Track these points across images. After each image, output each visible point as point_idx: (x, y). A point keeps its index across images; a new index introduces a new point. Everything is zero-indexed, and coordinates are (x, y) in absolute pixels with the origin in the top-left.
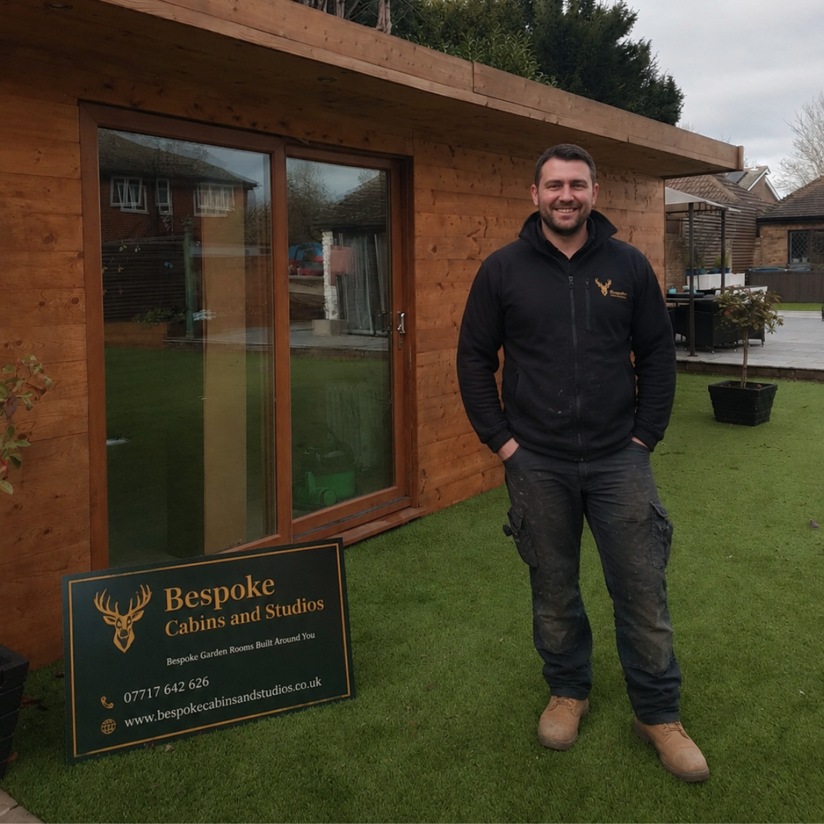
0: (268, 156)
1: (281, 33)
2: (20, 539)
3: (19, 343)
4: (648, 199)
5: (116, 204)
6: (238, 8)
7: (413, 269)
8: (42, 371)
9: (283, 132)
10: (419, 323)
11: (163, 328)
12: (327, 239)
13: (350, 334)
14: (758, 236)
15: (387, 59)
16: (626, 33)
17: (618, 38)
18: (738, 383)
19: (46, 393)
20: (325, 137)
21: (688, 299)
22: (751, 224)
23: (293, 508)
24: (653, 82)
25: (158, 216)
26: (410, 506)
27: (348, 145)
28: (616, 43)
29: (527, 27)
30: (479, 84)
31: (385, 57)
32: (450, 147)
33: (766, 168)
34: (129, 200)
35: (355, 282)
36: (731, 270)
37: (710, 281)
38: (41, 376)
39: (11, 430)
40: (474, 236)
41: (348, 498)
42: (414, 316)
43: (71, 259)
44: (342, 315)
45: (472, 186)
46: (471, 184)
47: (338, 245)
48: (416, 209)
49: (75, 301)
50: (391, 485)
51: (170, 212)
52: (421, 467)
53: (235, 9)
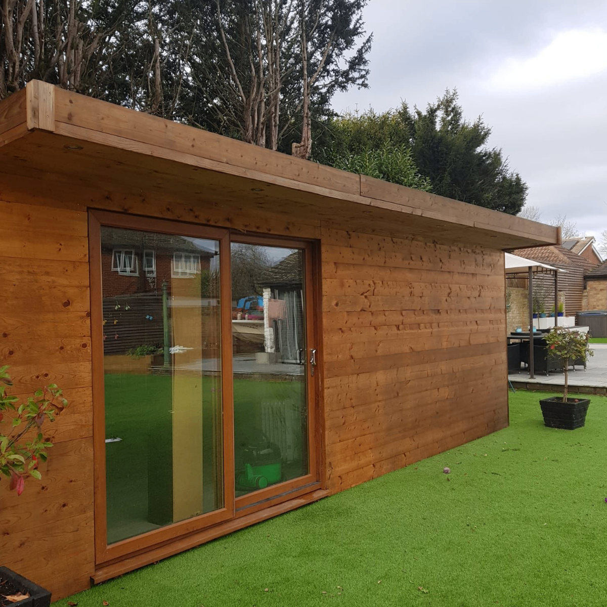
0: (218, 242)
1: (225, 160)
2: (46, 511)
3: (46, 375)
4: (492, 266)
5: (115, 269)
6: (195, 145)
7: (322, 318)
8: (61, 395)
9: (228, 225)
10: (326, 357)
11: (148, 359)
12: (267, 293)
13: (283, 363)
14: (585, 288)
15: (299, 175)
16: (483, 143)
17: (476, 148)
18: (562, 398)
19: (64, 410)
20: (258, 228)
21: (529, 336)
22: (579, 279)
23: (236, 490)
24: (504, 178)
25: (145, 278)
26: (321, 489)
27: (276, 233)
28: (475, 151)
29: (411, 140)
30: (364, 189)
31: (297, 174)
32: (347, 232)
33: (593, 238)
34: (125, 267)
35: (286, 325)
36: (564, 314)
37: (547, 323)
38: (60, 399)
39: (40, 435)
40: (365, 294)
41: (275, 483)
42: (322, 352)
43: (82, 317)
44: (277, 349)
45: (364, 259)
46: (363, 258)
47: (274, 298)
48: (323, 277)
49: (84, 346)
50: (306, 474)
51: (155, 275)
52: (328, 461)
53: (193, 146)
